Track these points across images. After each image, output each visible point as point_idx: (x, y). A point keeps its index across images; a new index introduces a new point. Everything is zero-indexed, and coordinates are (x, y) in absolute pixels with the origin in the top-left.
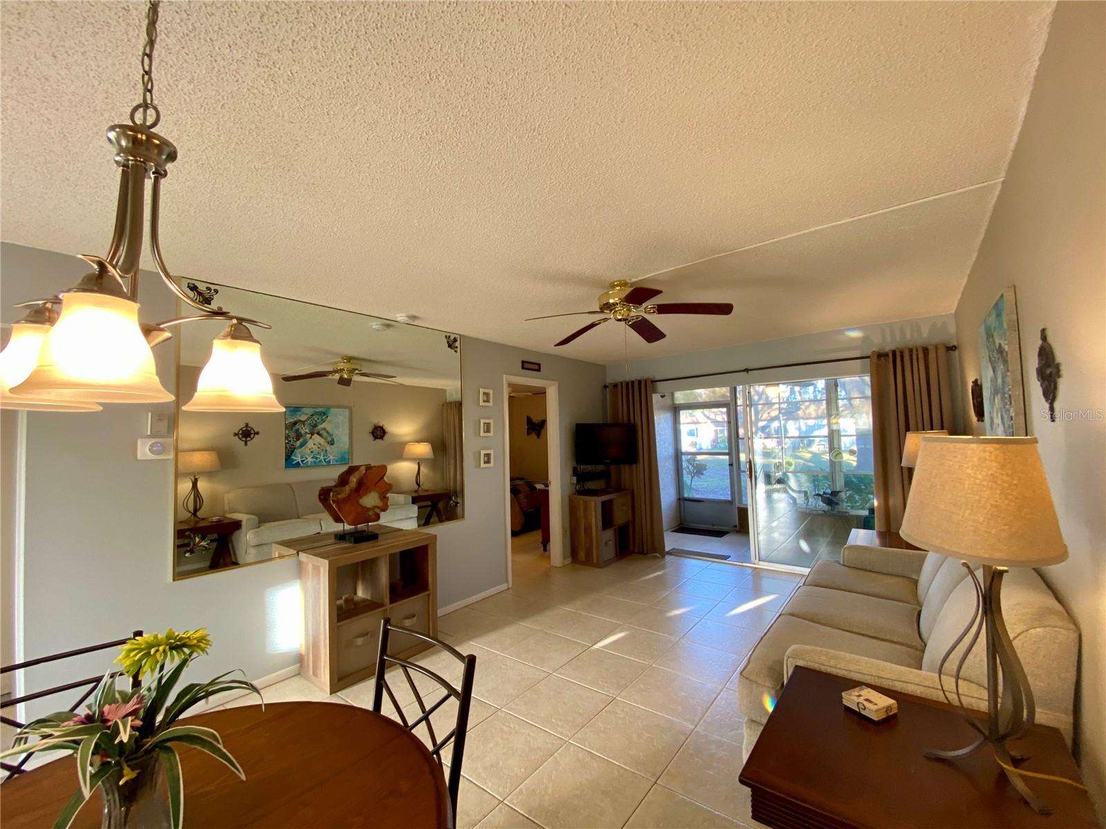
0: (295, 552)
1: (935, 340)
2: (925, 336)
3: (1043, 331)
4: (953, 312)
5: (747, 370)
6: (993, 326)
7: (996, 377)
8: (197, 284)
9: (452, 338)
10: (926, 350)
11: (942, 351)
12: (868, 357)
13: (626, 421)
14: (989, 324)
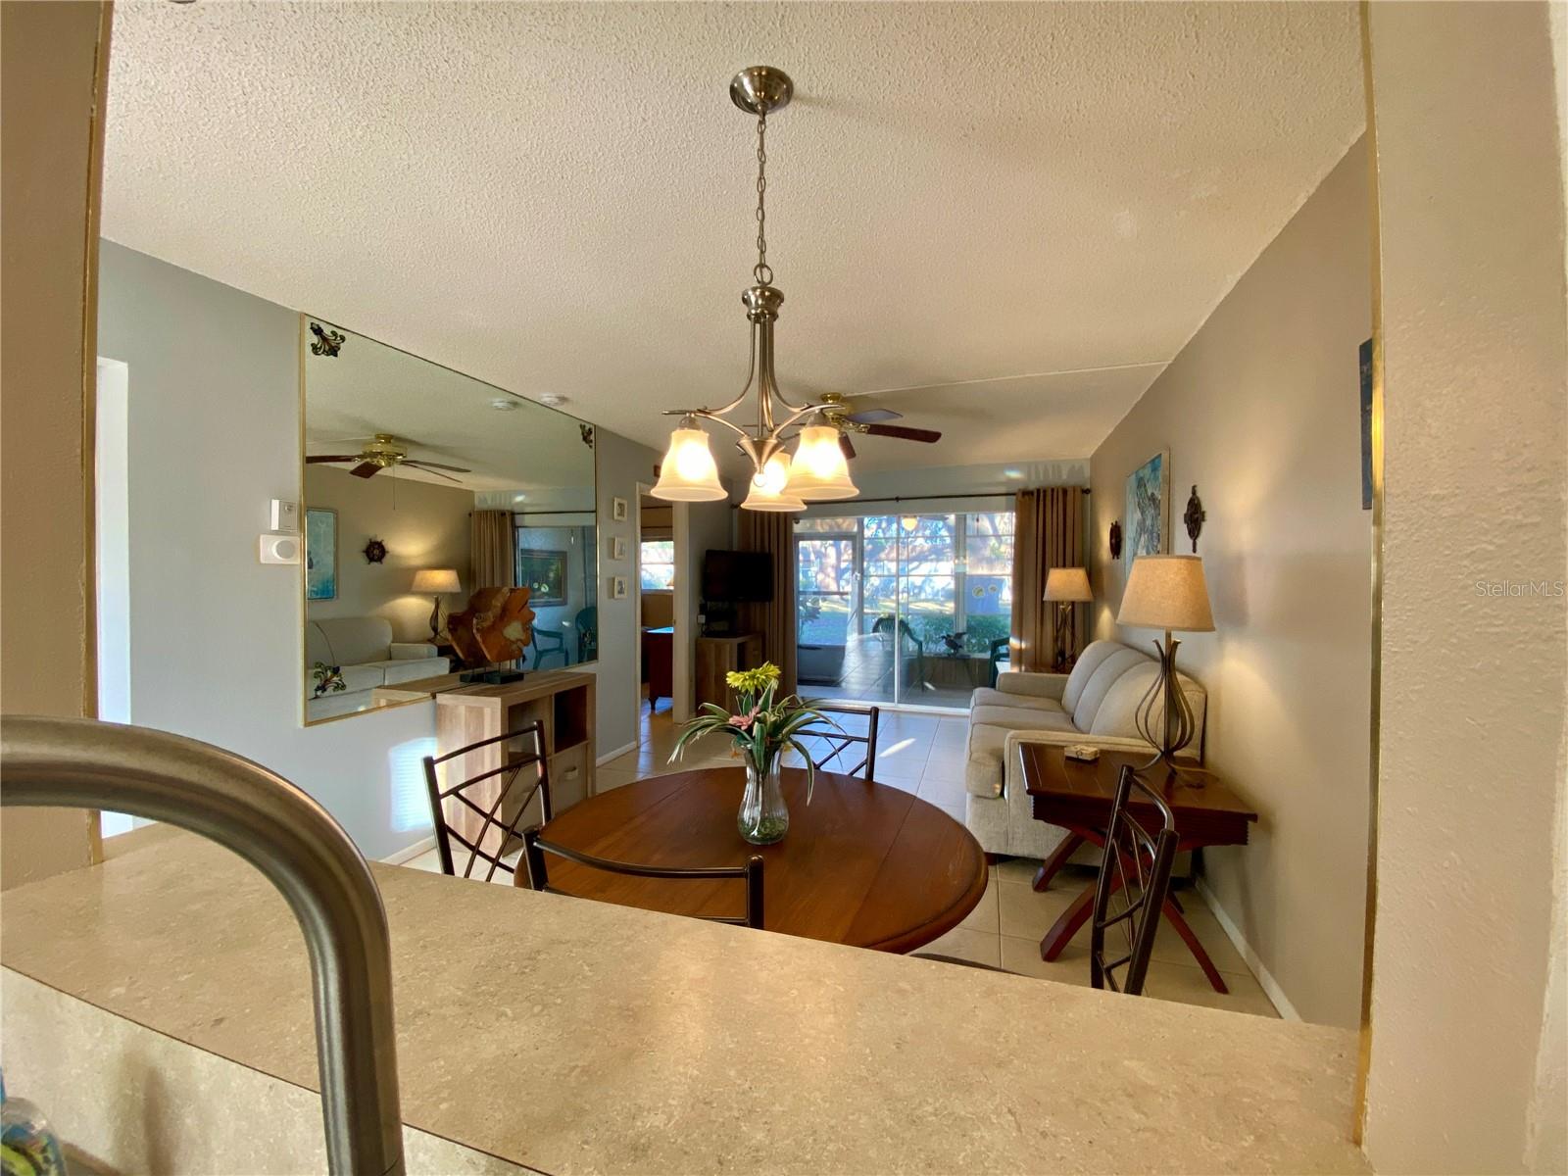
0: (428, 695)
1: (1072, 482)
2: (1064, 478)
3: (1194, 487)
4: (1089, 456)
5: (897, 499)
6: (1147, 477)
7: (1144, 520)
8: (323, 326)
9: (587, 429)
10: (1065, 492)
11: (1078, 493)
12: (1014, 494)
13: (758, 549)
14: (1142, 475)
